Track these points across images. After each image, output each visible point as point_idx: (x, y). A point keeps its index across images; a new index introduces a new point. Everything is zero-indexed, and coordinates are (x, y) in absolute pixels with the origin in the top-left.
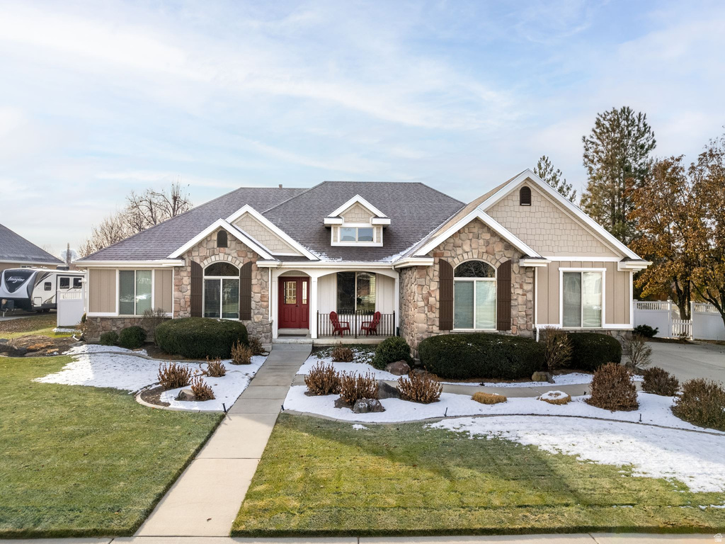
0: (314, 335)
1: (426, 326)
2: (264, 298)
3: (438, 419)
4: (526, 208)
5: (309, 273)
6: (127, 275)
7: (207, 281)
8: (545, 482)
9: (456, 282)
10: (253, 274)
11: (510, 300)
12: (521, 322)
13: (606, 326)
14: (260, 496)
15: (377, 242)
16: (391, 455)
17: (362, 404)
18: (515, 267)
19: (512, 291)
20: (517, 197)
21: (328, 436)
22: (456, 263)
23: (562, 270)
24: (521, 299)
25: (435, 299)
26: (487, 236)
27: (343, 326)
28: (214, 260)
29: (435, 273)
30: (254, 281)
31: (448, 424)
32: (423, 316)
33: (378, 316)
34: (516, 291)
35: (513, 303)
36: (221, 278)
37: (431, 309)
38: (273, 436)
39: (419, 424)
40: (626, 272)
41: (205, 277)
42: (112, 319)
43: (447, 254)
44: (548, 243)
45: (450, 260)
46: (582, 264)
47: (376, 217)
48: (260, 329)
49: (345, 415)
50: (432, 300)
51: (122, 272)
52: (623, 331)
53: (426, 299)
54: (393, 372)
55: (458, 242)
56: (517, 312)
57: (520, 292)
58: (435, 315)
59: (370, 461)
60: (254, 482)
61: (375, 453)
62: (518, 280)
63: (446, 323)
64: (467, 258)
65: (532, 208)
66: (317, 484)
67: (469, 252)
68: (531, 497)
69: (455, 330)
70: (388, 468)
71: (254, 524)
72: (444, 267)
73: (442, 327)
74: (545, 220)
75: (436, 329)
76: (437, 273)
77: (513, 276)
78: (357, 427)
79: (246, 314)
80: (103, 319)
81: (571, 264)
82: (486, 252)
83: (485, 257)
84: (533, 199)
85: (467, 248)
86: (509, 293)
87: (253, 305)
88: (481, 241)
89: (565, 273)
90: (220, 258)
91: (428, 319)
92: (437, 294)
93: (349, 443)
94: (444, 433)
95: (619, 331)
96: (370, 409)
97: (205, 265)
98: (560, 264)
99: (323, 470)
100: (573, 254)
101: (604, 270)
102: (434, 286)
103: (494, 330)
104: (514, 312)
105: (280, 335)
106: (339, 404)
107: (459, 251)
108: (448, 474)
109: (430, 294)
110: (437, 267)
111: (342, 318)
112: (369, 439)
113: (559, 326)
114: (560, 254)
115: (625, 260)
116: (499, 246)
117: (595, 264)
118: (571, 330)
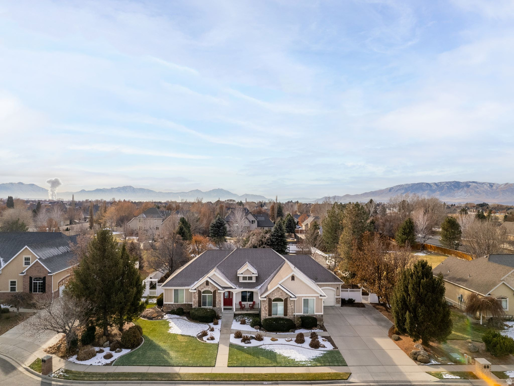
0: (234, 310)
2: (220, 301)
3: (261, 346)
4: (293, 281)
5: (233, 292)
6: (176, 291)
7: (203, 295)
8: (273, 359)
9: (273, 303)
10: (217, 294)
11: (287, 308)
12: (290, 314)
13: (315, 314)
14: (230, 361)
15: (254, 281)
16: (251, 354)
17: (246, 342)
18: (288, 299)
20: (291, 278)
21: (240, 350)
22: (273, 298)
23: (303, 298)
24: (290, 308)
25: (267, 308)
26: (281, 291)
27: (243, 306)
28: (205, 289)
30: (217, 296)
31: (263, 347)
32: (264, 313)
33: (254, 302)
34: (289, 305)
36: (207, 295)
37: (266, 310)
38: (230, 350)
39: (257, 347)
40: (322, 299)
42: (172, 305)
43: (271, 296)
44: (299, 291)
45: (271, 298)
46: (309, 297)
47: (253, 274)
48: (219, 310)
49: (243, 344)
50: (266, 308)
51: (174, 290)
54: (256, 329)
55: (273, 293)
56: (289, 312)
58: (267, 312)
59: (247, 355)
60: (229, 359)
61: (248, 354)
64: (276, 297)
65: (295, 281)
66: (238, 359)
67: (276, 296)
68: (270, 362)
69: (273, 316)
70: (250, 356)
71: (230, 365)
72: (270, 300)
73: (269, 315)
74: (298, 285)
75: (267, 316)
76: (268, 302)
77: (288, 302)
78: (245, 347)
79: (214, 306)
80: (169, 304)
81: (306, 297)
82: (281, 295)
83: (280, 297)
84: (295, 278)
85: (276, 294)
86: (287, 306)
87: (217, 303)
88: (280, 293)
89: (304, 299)
90: (207, 289)
92: (268, 306)
93: (243, 351)
94: (262, 349)
95: (319, 315)
96: (248, 343)
97: (202, 291)
98: (303, 297)
99: (239, 357)
100: (306, 294)
101: (315, 298)
102: (267, 304)
103: (283, 316)
104: (288, 311)
105: (224, 309)
106: (242, 341)
107: (274, 295)
108: (259, 358)
110: (268, 300)
111: (243, 303)
112: (247, 351)
113: (302, 314)
114: (302, 294)
115: (321, 296)
116: (284, 294)
117: (312, 297)
118: (306, 314)
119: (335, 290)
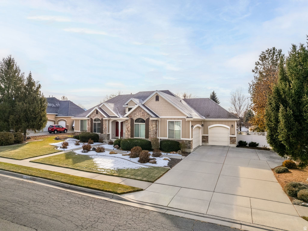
1: (127, 136)
2: (106, 128)
4: (157, 102)
5: (118, 121)
6: (82, 121)
7: (94, 123)
9: (135, 124)
10: (104, 121)
11: (149, 129)
12: (152, 136)
13: (182, 139)
18: (150, 119)
19: (149, 127)
20: (155, 99)
22: (135, 119)
23: (168, 121)
24: (152, 129)
26: (143, 111)
29: (129, 121)
30: (104, 123)
31: (92, 156)
32: (127, 133)
35: (150, 130)
36: (97, 122)
37: (129, 131)
40: (189, 121)
41: (94, 122)
42: (79, 132)
43: (133, 116)
44: (164, 112)
45: (133, 118)
46: (175, 119)
48: (105, 136)
52: (187, 141)
53: (127, 129)
54: (115, 148)
55: (135, 113)
57: (151, 127)
62: (151, 124)
63: (132, 136)
64: (138, 117)
65: (159, 102)
67: (138, 116)
69: (135, 138)
72: (132, 120)
74: (163, 105)
75: (130, 137)
76: (130, 122)
77: (150, 122)
78: (76, 154)
79: (102, 132)
81: (171, 119)
82: (143, 115)
83: (142, 117)
84: (159, 99)
85: (137, 114)
86: (149, 128)
87: (103, 129)
88: (141, 113)
89: (169, 122)
90: (97, 117)
91: (128, 134)
92: (130, 127)
95: (186, 141)
96: (85, 152)
98: (168, 119)
100: (172, 115)
101: (181, 121)
102: (129, 125)
103: (144, 138)
104: (150, 133)
107: (136, 115)
109: (128, 128)
110: (130, 120)
113: (167, 138)
114: (167, 115)
115: (188, 117)
116: (146, 114)
117: (178, 119)
118: (171, 139)
119: (229, 127)
